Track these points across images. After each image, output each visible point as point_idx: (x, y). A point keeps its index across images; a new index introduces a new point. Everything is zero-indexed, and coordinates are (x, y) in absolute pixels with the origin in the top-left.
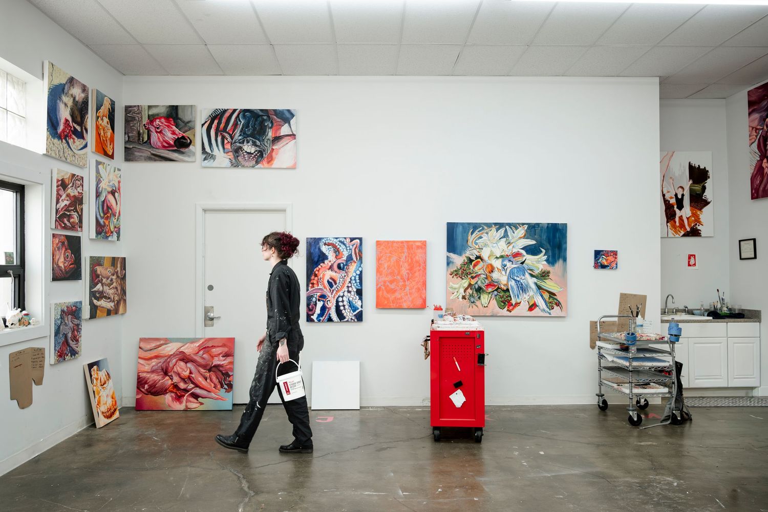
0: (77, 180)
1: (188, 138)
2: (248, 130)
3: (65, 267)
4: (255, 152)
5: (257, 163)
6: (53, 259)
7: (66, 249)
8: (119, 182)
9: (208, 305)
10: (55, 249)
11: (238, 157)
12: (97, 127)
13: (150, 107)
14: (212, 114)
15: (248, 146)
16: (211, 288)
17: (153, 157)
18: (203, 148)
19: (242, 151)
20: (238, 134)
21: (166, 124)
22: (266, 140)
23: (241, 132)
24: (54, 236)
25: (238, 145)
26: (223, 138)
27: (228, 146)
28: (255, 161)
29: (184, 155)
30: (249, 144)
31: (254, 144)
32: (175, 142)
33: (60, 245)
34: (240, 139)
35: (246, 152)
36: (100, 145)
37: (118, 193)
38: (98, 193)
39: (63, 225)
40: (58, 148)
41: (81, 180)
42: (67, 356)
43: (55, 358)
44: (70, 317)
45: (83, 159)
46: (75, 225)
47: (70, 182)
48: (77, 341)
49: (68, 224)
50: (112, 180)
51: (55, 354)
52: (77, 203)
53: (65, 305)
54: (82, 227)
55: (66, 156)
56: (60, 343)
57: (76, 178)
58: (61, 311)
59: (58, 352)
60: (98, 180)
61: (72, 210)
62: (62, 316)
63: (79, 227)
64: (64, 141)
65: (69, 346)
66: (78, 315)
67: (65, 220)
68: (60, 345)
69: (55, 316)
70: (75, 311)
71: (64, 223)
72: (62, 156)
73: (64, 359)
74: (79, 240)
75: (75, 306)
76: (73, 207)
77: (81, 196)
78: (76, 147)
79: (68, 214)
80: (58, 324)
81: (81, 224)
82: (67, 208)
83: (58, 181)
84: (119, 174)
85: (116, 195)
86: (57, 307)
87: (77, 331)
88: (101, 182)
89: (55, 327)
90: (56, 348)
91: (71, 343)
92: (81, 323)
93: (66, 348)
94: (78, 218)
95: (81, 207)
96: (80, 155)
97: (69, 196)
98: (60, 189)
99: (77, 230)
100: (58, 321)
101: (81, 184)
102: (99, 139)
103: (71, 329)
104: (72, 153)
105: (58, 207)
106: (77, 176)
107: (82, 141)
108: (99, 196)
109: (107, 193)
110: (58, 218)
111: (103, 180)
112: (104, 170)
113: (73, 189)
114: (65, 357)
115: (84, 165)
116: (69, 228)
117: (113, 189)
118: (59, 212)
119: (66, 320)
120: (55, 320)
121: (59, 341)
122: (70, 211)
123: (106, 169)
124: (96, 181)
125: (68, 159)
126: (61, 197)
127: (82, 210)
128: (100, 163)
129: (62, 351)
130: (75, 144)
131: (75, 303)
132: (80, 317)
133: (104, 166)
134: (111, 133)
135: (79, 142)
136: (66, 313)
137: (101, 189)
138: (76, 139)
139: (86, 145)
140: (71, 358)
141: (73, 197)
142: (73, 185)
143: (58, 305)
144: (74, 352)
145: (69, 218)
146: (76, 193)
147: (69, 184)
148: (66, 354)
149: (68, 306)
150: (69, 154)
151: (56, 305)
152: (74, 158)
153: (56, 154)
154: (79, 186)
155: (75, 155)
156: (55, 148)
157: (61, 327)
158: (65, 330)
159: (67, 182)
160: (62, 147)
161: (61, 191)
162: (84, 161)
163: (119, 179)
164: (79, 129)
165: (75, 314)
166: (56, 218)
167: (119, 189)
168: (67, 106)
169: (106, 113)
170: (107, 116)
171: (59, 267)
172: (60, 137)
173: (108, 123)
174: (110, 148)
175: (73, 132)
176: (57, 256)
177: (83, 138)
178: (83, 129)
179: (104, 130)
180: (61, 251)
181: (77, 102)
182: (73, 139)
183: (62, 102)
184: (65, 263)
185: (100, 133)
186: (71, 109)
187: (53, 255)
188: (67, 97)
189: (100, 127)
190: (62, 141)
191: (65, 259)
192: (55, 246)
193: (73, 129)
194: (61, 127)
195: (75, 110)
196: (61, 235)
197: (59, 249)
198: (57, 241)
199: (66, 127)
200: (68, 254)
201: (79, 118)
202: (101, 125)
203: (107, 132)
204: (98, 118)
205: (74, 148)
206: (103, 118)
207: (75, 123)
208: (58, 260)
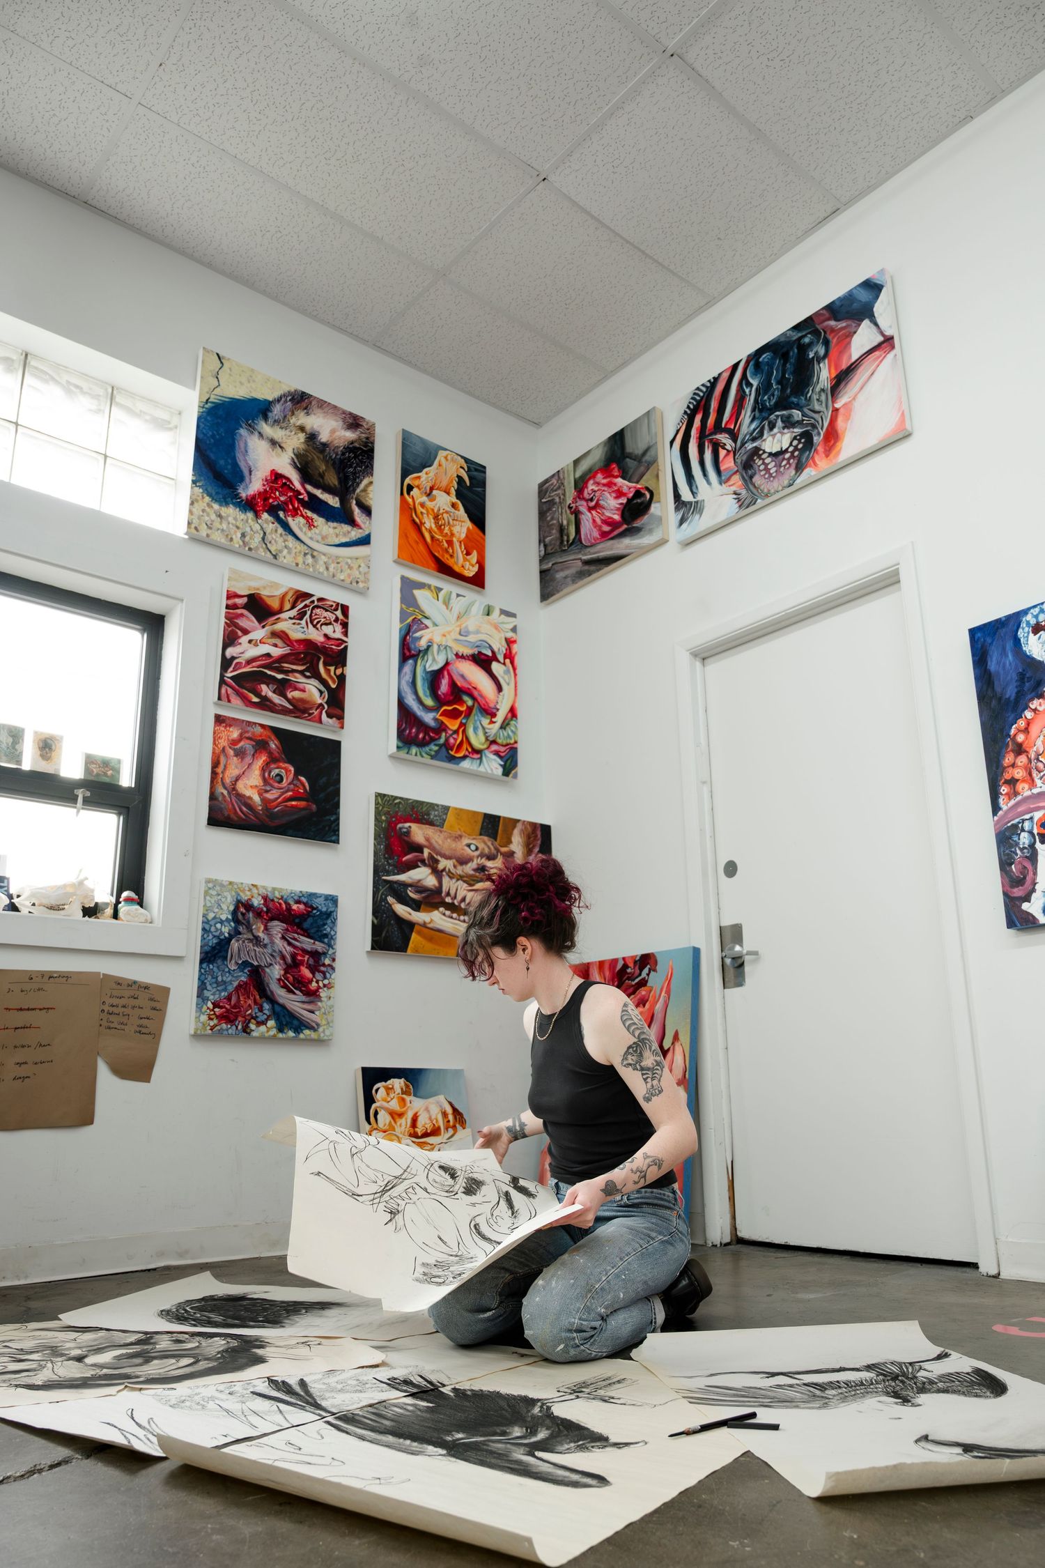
0: (317, 607)
1: (647, 489)
2: (769, 399)
3: (264, 800)
4: (791, 444)
5: (799, 468)
6: (214, 774)
7: (273, 759)
8: (510, 642)
9: (727, 921)
10: (223, 751)
11: (751, 477)
12: (407, 510)
13: (576, 462)
14: (688, 407)
15: (774, 436)
16: (731, 869)
17: (586, 568)
18: (677, 496)
19: (759, 457)
20: (747, 420)
21: (605, 481)
22: (815, 397)
23: (753, 410)
24: (219, 720)
25: (750, 446)
26: (716, 446)
27: (728, 464)
28: (794, 466)
29: (642, 533)
30: (775, 430)
31: (789, 423)
32: (622, 516)
33: (246, 745)
34: (754, 430)
35: (771, 454)
36: (422, 548)
37: (504, 664)
38: (409, 650)
39: (255, 700)
40: (238, 528)
41: (336, 609)
42: (259, 1024)
43: (198, 1018)
44: (277, 927)
45: (350, 568)
46: (311, 708)
47: (287, 606)
48: (313, 995)
49: (277, 699)
50: (478, 632)
51: (199, 1008)
52: (319, 659)
53: (255, 891)
54: (340, 718)
55: (273, 549)
56: (224, 982)
57: (316, 603)
58: (238, 903)
59: (216, 1005)
60: (410, 620)
61: (294, 671)
62: (240, 917)
63: (329, 716)
64: (265, 516)
65: (272, 1001)
66: (320, 928)
67: (266, 690)
68: (225, 990)
69: (208, 909)
70: (303, 917)
71: (258, 694)
72: (257, 548)
73: (246, 1030)
74: (334, 748)
75: (305, 904)
76: (302, 665)
77: (338, 646)
78: (319, 538)
79: (280, 676)
80: (222, 933)
81: (338, 712)
82: (275, 663)
83: (231, 595)
84: (511, 622)
85: (495, 667)
86: (218, 888)
87: (314, 969)
88: (427, 627)
89: (203, 938)
90: (206, 993)
91: (281, 994)
92: (331, 952)
93: (255, 1002)
94: (321, 692)
95: (339, 671)
96: (337, 557)
97: (282, 636)
98: (242, 615)
99: (320, 721)
100: (219, 926)
101: (337, 620)
102: (413, 535)
103: (283, 958)
104: (300, 547)
105: (230, 652)
106: (320, 600)
107: (346, 528)
108: (415, 657)
109: (451, 657)
110: (231, 678)
111: (435, 625)
112: (440, 604)
113: (299, 624)
114: (252, 1026)
115: (357, 582)
116: (283, 711)
117: (480, 653)
118: (239, 665)
119: (258, 929)
120: (206, 921)
121: (220, 979)
122: (286, 672)
123: (447, 603)
124: (402, 621)
125: (286, 558)
126: (246, 632)
127: (342, 679)
128: (421, 586)
129: (235, 1007)
130: (314, 530)
131: (302, 894)
132: (326, 936)
133: (441, 595)
134: (468, 529)
135: (335, 528)
136: (259, 914)
137: (423, 644)
138: (319, 521)
139: (365, 541)
140: (280, 1035)
141: (300, 641)
142: (301, 616)
143: (222, 885)
144: (295, 1022)
145: (282, 687)
146: (315, 635)
147: (281, 611)
148: (255, 1018)
149: (271, 896)
150: (286, 547)
151: (212, 884)
152: (309, 560)
153: (231, 540)
154: (328, 622)
155: (315, 553)
156: (224, 526)
157: (235, 945)
158: (253, 954)
159: (275, 604)
160: (258, 527)
161: (248, 621)
162: (356, 573)
163: (510, 635)
164: (333, 501)
165: (306, 925)
166: (222, 676)
167: (509, 656)
168: (281, 447)
169: (444, 484)
170: (453, 492)
171: (240, 796)
172: (250, 505)
173: (453, 505)
174: (465, 560)
175: (306, 505)
176: (233, 768)
177: (352, 522)
178: (350, 504)
179: (436, 518)
180: (248, 759)
181: (325, 445)
182: (307, 518)
183: (261, 435)
184: (267, 791)
185: (422, 524)
186: (298, 455)
187: (215, 764)
188: (282, 428)
189: (419, 509)
190: (257, 516)
191: (265, 781)
192: (223, 743)
193: (305, 496)
194: (254, 486)
195: (313, 460)
196: (249, 723)
197: (240, 754)
198: (235, 733)
199: (277, 490)
200: (283, 773)
201: (332, 479)
202: (422, 505)
203: (453, 526)
204: (410, 488)
205: (311, 538)
206: (435, 492)
207: (317, 486)
208: (237, 779)
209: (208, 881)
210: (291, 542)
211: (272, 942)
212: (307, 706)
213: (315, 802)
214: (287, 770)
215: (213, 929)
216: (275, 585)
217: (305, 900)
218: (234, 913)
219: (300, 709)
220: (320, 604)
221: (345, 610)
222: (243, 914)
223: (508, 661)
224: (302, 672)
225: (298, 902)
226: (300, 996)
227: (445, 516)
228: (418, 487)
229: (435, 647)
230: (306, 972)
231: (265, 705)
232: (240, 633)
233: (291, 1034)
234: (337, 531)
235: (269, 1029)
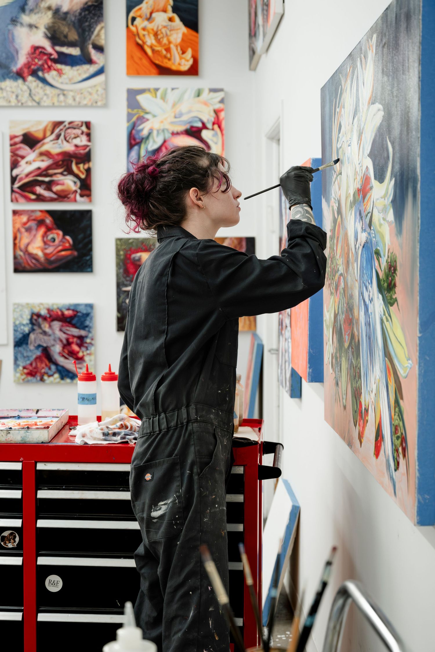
0: (69, 128)
3: (46, 255)
6: (15, 245)
7: (48, 229)
8: (217, 112)
10: (19, 230)
12: (131, 36)
24: (15, 213)
33: (33, 224)
36: (145, 61)
37: (213, 129)
38: (135, 139)
39: (33, 197)
40: (13, 92)
41: (82, 126)
42: (50, 376)
43: (15, 375)
44: (57, 325)
45: (90, 94)
46: (69, 194)
47: (48, 133)
48: (80, 359)
49: (47, 194)
50: (190, 112)
51: (15, 370)
52: (72, 162)
53: (42, 307)
54: (89, 195)
55: (37, 98)
56: (28, 357)
57: (67, 126)
58: (33, 314)
59: (24, 368)
60: (134, 119)
61: (55, 174)
62: (34, 321)
63: (82, 196)
64: (30, 78)
65: (56, 364)
66: (82, 323)
67: (39, 190)
68: (29, 360)
69: (15, 319)
70: (72, 318)
71: (34, 193)
72: (26, 102)
73: (42, 380)
74: (87, 215)
75: (73, 310)
76: (62, 168)
77: (85, 149)
78: (67, 81)
79: (47, 179)
80: (24, 331)
81: (87, 192)
82: (43, 173)
83: (12, 138)
84: (220, 95)
85: (205, 134)
86: (20, 308)
87: (80, 346)
88: (148, 120)
89: (14, 335)
90: (18, 362)
91: (61, 361)
92: (90, 335)
93: (46, 365)
94: (75, 183)
95: (86, 166)
96: (81, 90)
97: (47, 154)
98: (20, 148)
99: (75, 200)
100: (22, 327)
101: (82, 133)
102: (138, 54)
103: (61, 341)
104: (55, 91)
105: (15, 172)
106: (70, 123)
107: (86, 67)
108: (139, 144)
109: (168, 135)
110: (19, 188)
111: (154, 116)
112: (159, 100)
113: (57, 143)
114: (46, 377)
115: (96, 102)
116: (52, 200)
117: (192, 127)
118: (21, 179)
119: (45, 327)
120: (15, 326)
121: (25, 354)
122: (51, 176)
123: (164, 98)
124: (128, 121)
125: (46, 102)
126: (23, 157)
127: (88, 171)
128: (142, 91)
129: (35, 368)
130: (64, 77)
131: (70, 305)
132: (87, 327)
133: (159, 93)
134: (184, 34)
135: (78, 70)
136: (45, 319)
137: (145, 133)
138: (66, 69)
139: (101, 71)
140: (62, 382)
141: (59, 154)
142: (58, 137)
143: (22, 306)
144: (71, 375)
145: (49, 186)
146: (69, 147)
147: (44, 137)
148: (47, 373)
149: (51, 308)
150: (45, 94)
151: (18, 306)
152: (62, 98)
153: (10, 102)
154: (76, 136)
155: (65, 92)
156: (5, 94)
157: (32, 336)
158: (43, 340)
159: (40, 135)
160: (25, 88)
161: (25, 150)
162: (95, 97)
163: (218, 106)
164: (75, 51)
165: (74, 322)
166: (12, 188)
167: (218, 123)
168: (36, 27)
169: (161, 5)
170: (170, 9)
171: (30, 255)
172: (20, 75)
173: (171, 20)
174: (181, 58)
175: (55, 61)
176: (25, 239)
177: (90, 61)
178: (87, 49)
179: (156, 35)
180: (34, 232)
181: (66, 13)
182: (58, 70)
183: (22, 24)
184: (46, 249)
185: (144, 43)
186: (49, 28)
187: (15, 238)
188: (35, 14)
189: (141, 32)
190: (24, 79)
191: (45, 243)
192: (18, 225)
193: (55, 56)
194: (22, 60)
195: (59, 27)
196: (33, 211)
197: (29, 230)
198: (24, 219)
199: (36, 58)
200: (55, 236)
201: (73, 36)
202: (144, 29)
203: (171, 35)
204: (134, 19)
205: (62, 83)
206: (154, 15)
207: (62, 45)
208: (28, 244)
209: (15, 304)
210: (48, 89)
211: (54, 333)
212: (66, 193)
213: (76, 250)
214: (58, 234)
215: (19, 329)
216: (39, 123)
217: (72, 308)
218: (31, 320)
219: (62, 197)
220: (71, 125)
221: (88, 125)
222: (36, 320)
223: (216, 126)
224: (62, 174)
225: (68, 309)
226: (72, 360)
227: (164, 30)
228: (140, 16)
229: (155, 133)
230: (75, 348)
231: (40, 199)
232: (19, 159)
233: (68, 380)
234: (80, 72)
235: (55, 379)
